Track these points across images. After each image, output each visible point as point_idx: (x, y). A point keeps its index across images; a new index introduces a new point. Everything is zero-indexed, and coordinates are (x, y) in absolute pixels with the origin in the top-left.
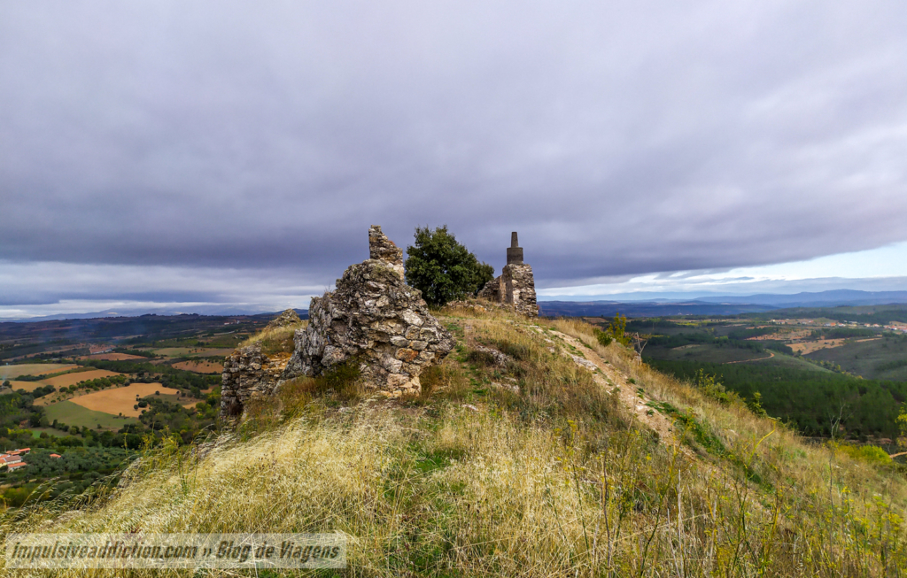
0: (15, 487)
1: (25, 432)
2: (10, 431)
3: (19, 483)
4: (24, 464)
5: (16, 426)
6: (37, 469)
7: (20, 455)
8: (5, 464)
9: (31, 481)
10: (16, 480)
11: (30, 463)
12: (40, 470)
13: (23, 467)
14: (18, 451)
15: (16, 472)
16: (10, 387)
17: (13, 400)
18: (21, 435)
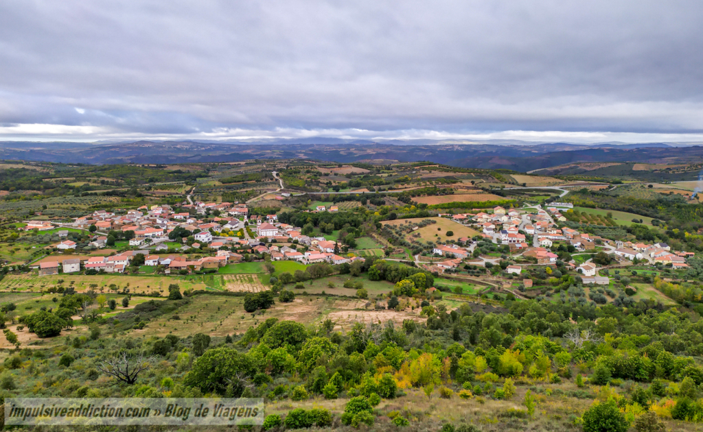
0: (674, 283)
1: (698, 238)
2: (687, 234)
3: (678, 280)
4: (685, 265)
5: (694, 232)
6: (696, 273)
7: (684, 257)
8: (670, 262)
9: (689, 281)
10: (677, 277)
11: (691, 265)
12: (698, 274)
13: (685, 268)
14: (685, 253)
15: (678, 270)
16: (698, 198)
17: (697, 210)
18: (695, 239)
